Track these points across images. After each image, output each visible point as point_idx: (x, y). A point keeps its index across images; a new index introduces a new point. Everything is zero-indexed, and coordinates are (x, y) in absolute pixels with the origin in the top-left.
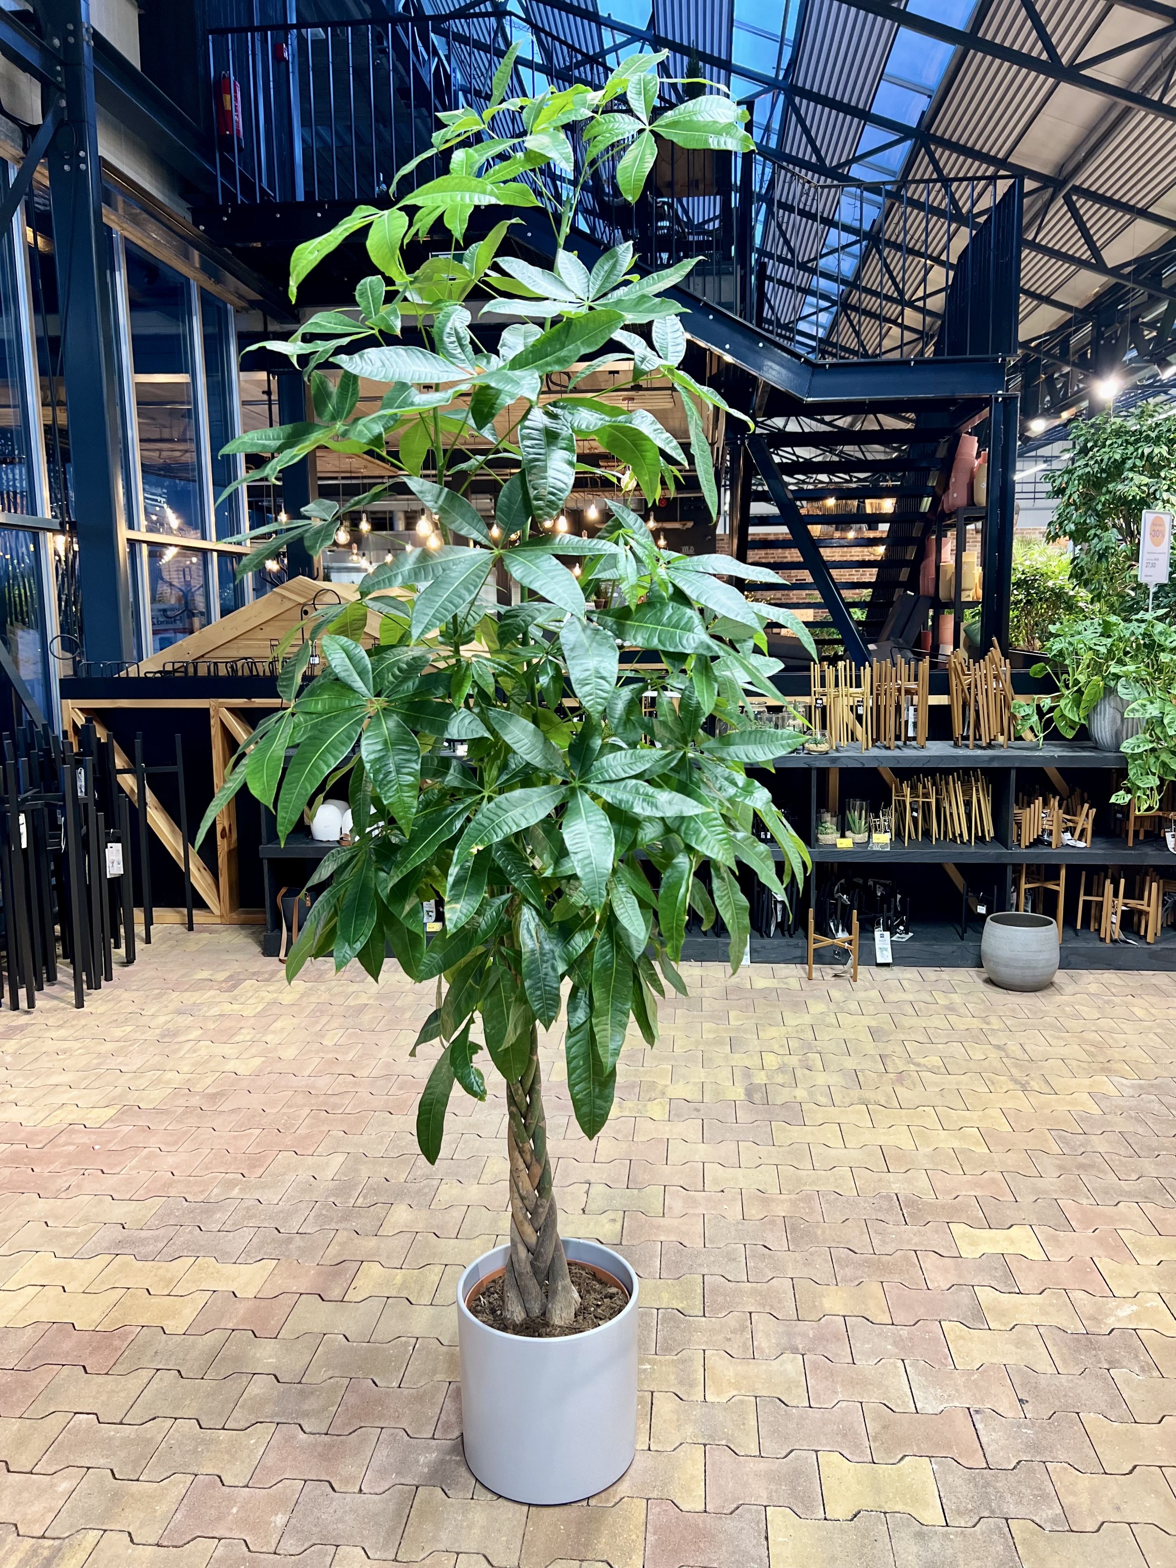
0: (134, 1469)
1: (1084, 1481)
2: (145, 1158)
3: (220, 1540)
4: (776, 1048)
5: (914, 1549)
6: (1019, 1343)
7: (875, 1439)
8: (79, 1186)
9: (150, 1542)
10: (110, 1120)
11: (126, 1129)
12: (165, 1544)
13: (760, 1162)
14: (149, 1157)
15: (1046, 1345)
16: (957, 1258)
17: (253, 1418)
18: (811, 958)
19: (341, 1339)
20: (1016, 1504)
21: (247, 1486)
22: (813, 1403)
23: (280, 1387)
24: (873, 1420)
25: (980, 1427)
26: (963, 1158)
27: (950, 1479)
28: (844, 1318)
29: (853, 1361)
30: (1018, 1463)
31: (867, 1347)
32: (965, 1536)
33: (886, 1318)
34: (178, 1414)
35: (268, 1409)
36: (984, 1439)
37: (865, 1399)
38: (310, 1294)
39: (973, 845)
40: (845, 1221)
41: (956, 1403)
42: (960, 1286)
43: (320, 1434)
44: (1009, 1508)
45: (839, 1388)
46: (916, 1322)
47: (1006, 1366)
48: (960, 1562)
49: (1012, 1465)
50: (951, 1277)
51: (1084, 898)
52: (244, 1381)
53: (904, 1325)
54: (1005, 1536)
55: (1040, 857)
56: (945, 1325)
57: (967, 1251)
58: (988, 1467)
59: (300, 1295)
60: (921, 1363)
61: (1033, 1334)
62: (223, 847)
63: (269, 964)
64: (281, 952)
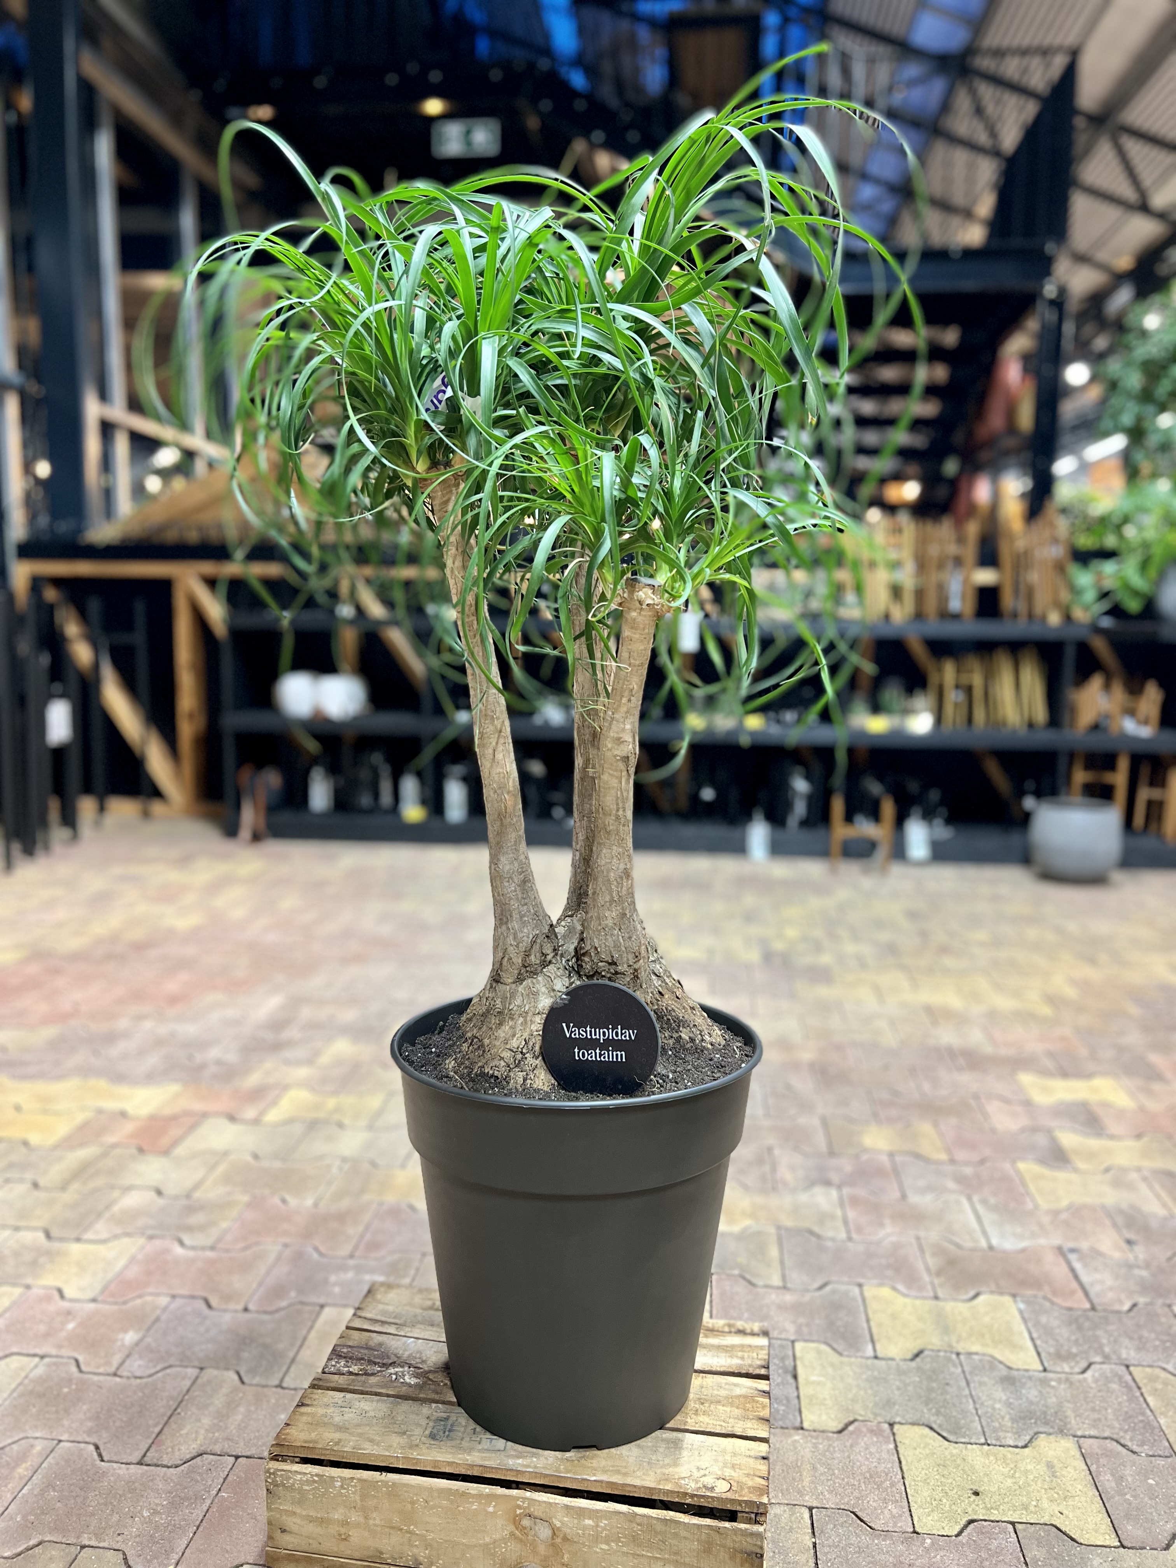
5: (1002, 1396)
6: (1117, 1184)
7: (938, 1274)
15: (1151, 1187)
16: (1028, 1104)
17: (118, 1230)
18: (836, 847)
19: (249, 1158)
20: (1139, 1349)
21: (94, 1300)
22: (854, 1236)
23: (161, 1202)
24: (934, 1255)
25: (1078, 1266)
26: (1026, 1017)
27: (1044, 1319)
28: (891, 1155)
29: (904, 1197)
30: (1134, 1305)
31: (921, 1183)
32: (1071, 1383)
33: (944, 1157)
34: (22, 1223)
35: (141, 1222)
36: (1085, 1278)
37: (922, 1234)
38: (217, 1114)
39: (1023, 731)
40: (886, 1068)
41: (1042, 1241)
42: (1035, 1130)
43: (203, 1248)
44: (1128, 1353)
45: (887, 1222)
46: (982, 1162)
47: (1103, 1207)
48: (1069, 1413)
49: (1126, 1307)
50: (1023, 1121)
51: (1144, 794)
52: (116, 1193)
53: (967, 1163)
54: (1127, 1386)
55: (1097, 743)
56: (1021, 1166)
57: (1040, 1098)
58: (1093, 1308)
59: (205, 1115)
60: (992, 1200)
61: (1134, 1176)
62: (187, 730)
63: (229, 845)
64: (245, 832)
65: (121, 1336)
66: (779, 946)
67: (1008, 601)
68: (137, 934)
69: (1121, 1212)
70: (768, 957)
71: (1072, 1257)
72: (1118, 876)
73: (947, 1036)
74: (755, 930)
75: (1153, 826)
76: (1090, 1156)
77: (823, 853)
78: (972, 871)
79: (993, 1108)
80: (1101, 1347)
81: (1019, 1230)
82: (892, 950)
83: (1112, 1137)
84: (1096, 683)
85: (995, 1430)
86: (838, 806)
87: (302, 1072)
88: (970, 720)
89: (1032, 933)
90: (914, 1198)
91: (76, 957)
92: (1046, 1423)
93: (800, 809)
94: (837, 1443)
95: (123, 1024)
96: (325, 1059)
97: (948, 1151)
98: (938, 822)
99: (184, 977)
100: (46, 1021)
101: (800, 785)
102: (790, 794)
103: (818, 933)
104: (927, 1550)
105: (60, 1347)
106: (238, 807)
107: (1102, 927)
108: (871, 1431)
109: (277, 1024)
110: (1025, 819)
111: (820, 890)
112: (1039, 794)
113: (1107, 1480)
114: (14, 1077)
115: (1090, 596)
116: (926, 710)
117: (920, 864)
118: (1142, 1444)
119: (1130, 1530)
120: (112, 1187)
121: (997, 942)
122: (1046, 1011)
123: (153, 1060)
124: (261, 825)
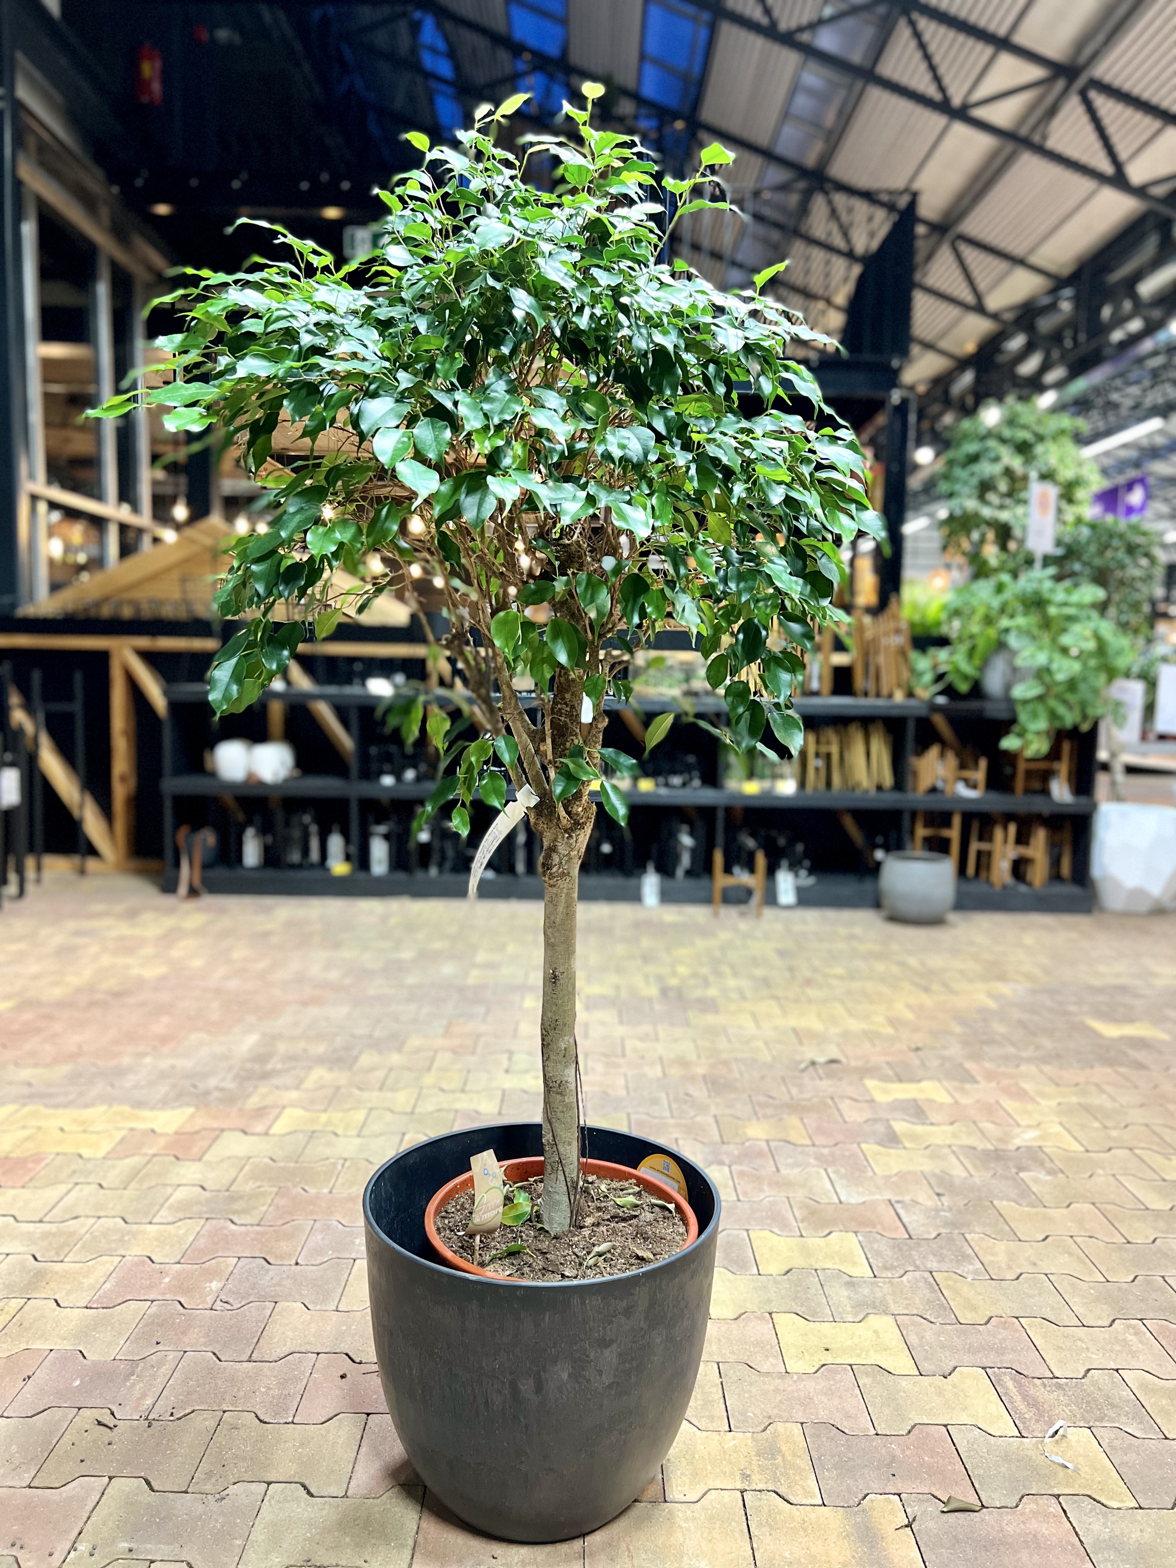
0: (58, 1254)
1: (1001, 1247)
2: (48, 1036)
3: (152, 1301)
4: (686, 961)
5: (846, 1293)
6: (934, 1156)
7: (803, 1221)
9: (78, 1305)
10: (10, 1010)
11: (27, 1016)
12: (95, 1306)
14: (53, 1035)
15: (958, 1158)
16: (872, 1101)
17: (181, 1215)
18: (717, 895)
19: (267, 1160)
20: (939, 1261)
21: (179, 1263)
22: (741, 1198)
23: (207, 1194)
24: (800, 1208)
25: (901, 1212)
26: (871, 1036)
27: (876, 1246)
28: (767, 1141)
29: (778, 1170)
30: (939, 1235)
31: (790, 1161)
32: (892, 1284)
33: (809, 1142)
34: (101, 1214)
35: (195, 1209)
36: (905, 1220)
37: (791, 1195)
38: (231, 1130)
39: (873, 792)
40: (763, 1078)
41: (878, 1197)
42: (875, 1121)
43: (252, 1225)
44: (933, 1264)
45: (766, 1188)
46: (836, 1144)
47: (922, 1172)
48: (891, 1302)
49: (933, 1236)
50: (868, 1115)
51: (975, 846)
52: (169, 1190)
53: (824, 1146)
54: (930, 1283)
55: (935, 803)
56: (863, 1146)
57: (881, 1098)
58: (911, 1238)
59: (222, 1130)
60: (843, 1171)
61: (946, 1151)
62: (120, 792)
63: (168, 900)
64: (183, 889)
65: (208, 1285)
66: (674, 982)
67: (859, 682)
68: (111, 983)
69: (934, 1175)
70: (664, 992)
71: (897, 1206)
72: (952, 917)
73: (810, 1053)
74: (651, 969)
75: (983, 874)
76: (914, 1137)
77: (707, 900)
78: (831, 914)
79: (845, 1106)
80: (914, 1261)
81: (861, 1190)
82: (766, 982)
83: (932, 1124)
84: (934, 752)
85: (840, 1313)
86: (718, 858)
87: (294, 1095)
88: (829, 784)
89: (880, 967)
90: (784, 1171)
91: (61, 1004)
92: (875, 1308)
93: (686, 860)
94: (734, 1325)
95: (126, 1060)
96: (309, 1084)
97: (811, 1138)
98: (803, 873)
99: (165, 1020)
100: (58, 1060)
101: (687, 840)
102: (678, 848)
103: (705, 970)
104: (795, 1382)
105: (164, 1294)
106: (177, 865)
107: (936, 961)
108: (757, 1318)
109: (262, 1058)
110: (875, 869)
111: (705, 933)
112: (887, 849)
113: (913, 1339)
114: (46, 1106)
115: (928, 677)
116: (792, 776)
117: (788, 907)
118: (938, 1317)
119: (925, 1367)
120: (165, 1185)
121: (851, 976)
122: (889, 1031)
123: (163, 1089)
124: (197, 882)
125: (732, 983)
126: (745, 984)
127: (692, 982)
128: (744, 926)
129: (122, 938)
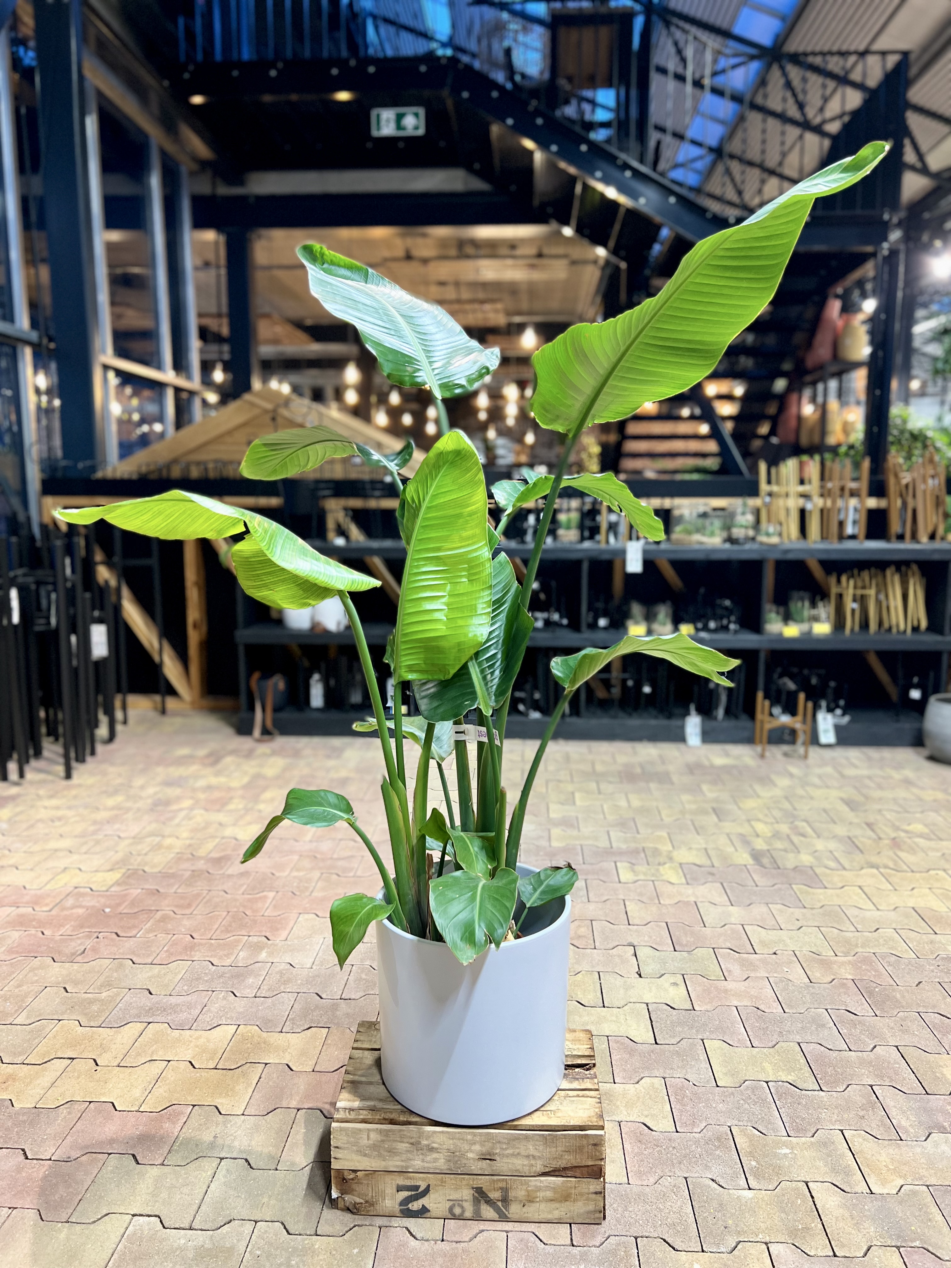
2: (159, 921)
4: (761, 816)
8: (94, 950)
10: (117, 883)
11: (135, 892)
13: (799, 924)
14: (164, 919)
18: (761, 735)
39: (909, 634)
62: (194, 638)
63: (245, 743)
64: (257, 732)
67: (895, 526)
78: (873, 753)
82: (854, 844)
88: (865, 626)
93: (724, 701)
98: (839, 712)
106: (252, 708)
110: (917, 709)
116: (828, 618)
117: (831, 746)
121: (935, 834)
124: (269, 724)
125: (820, 845)
126: (832, 845)
127: (779, 845)
128: (795, 769)
129: (209, 788)
